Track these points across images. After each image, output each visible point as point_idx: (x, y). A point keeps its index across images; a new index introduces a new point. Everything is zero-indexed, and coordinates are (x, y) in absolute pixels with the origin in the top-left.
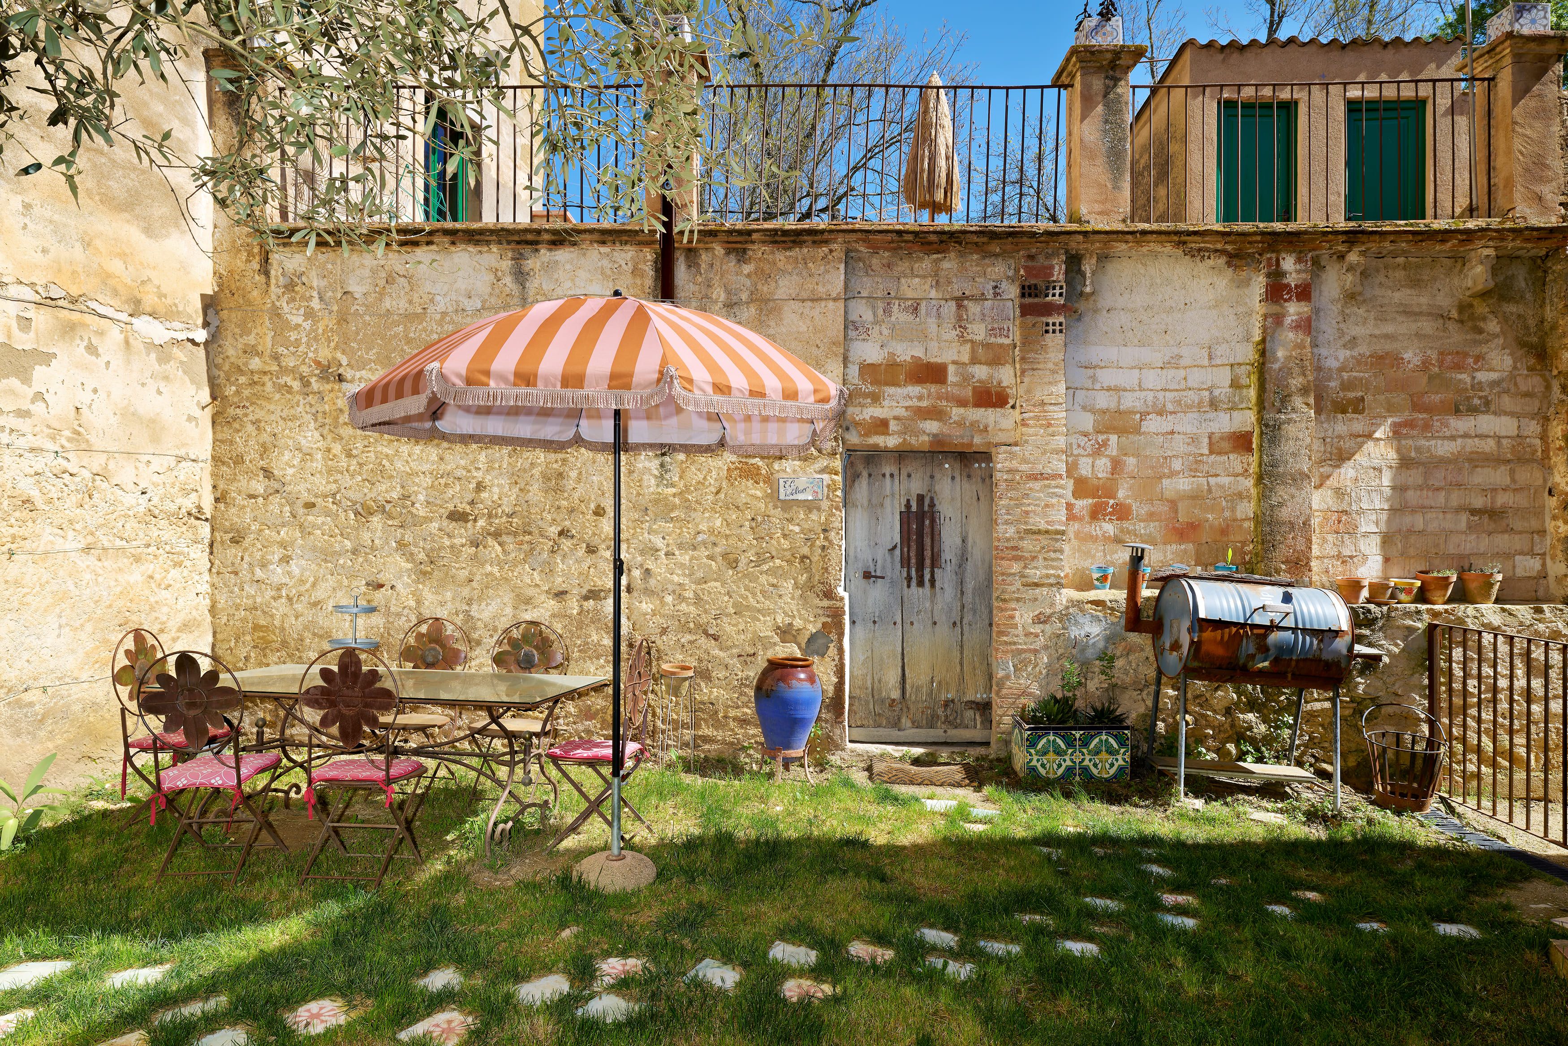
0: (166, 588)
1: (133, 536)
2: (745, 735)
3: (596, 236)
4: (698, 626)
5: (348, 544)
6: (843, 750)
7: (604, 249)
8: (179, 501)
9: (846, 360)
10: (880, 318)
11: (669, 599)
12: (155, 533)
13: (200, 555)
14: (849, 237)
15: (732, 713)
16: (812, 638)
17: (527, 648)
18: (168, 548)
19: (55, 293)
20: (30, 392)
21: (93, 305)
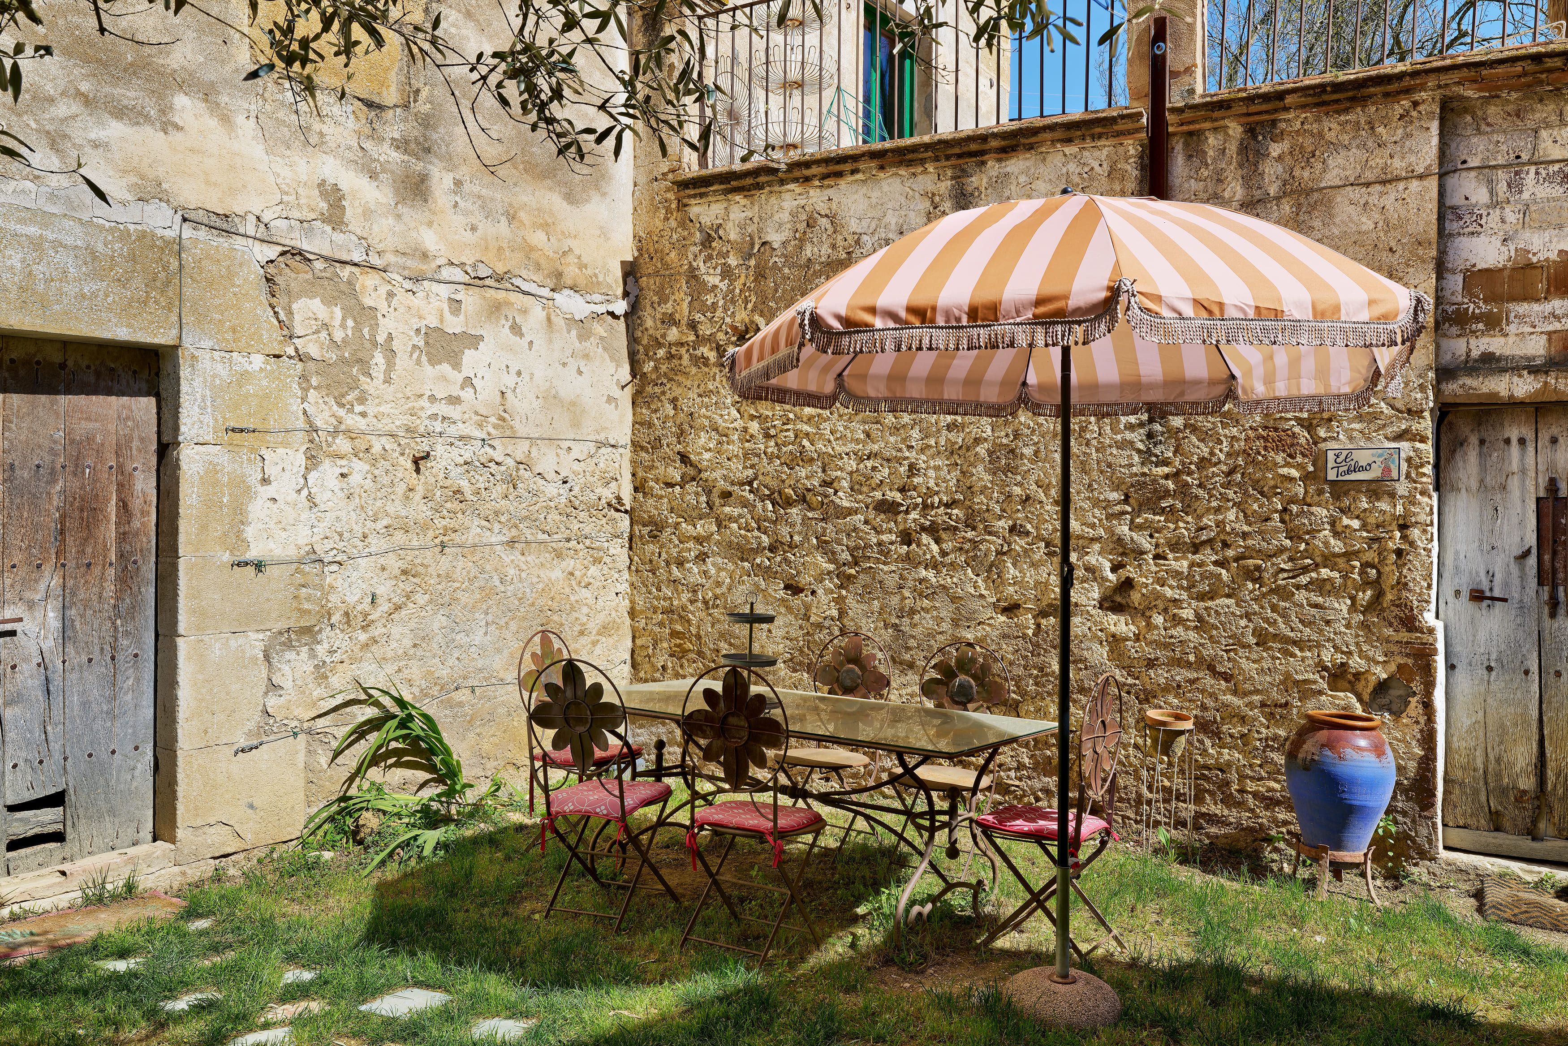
0: (586, 587)
1: (554, 530)
2: (1275, 821)
3: (1058, 134)
4: (1200, 659)
5: (765, 540)
6: (1433, 859)
7: (1070, 150)
8: (599, 491)
9: (1441, 268)
10: (1502, 196)
11: (1158, 620)
12: (575, 526)
13: (619, 551)
14: (1445, 79)
15: (1251, 786)
16: (1382, 687)
17: (962, 678)
18: (588, 542)
19: (483, 272)
20: (459, 378)
21: (517, 282)
